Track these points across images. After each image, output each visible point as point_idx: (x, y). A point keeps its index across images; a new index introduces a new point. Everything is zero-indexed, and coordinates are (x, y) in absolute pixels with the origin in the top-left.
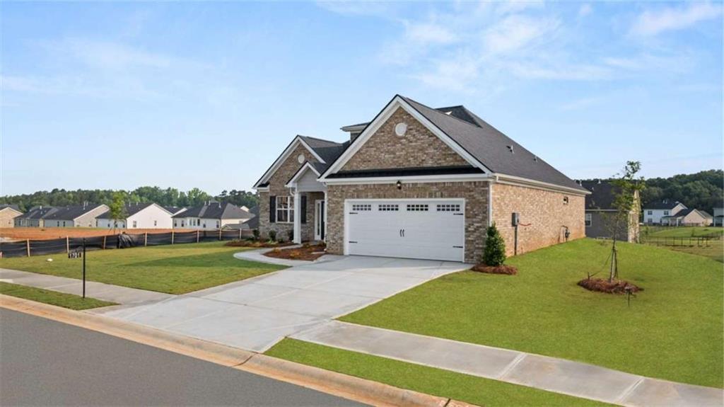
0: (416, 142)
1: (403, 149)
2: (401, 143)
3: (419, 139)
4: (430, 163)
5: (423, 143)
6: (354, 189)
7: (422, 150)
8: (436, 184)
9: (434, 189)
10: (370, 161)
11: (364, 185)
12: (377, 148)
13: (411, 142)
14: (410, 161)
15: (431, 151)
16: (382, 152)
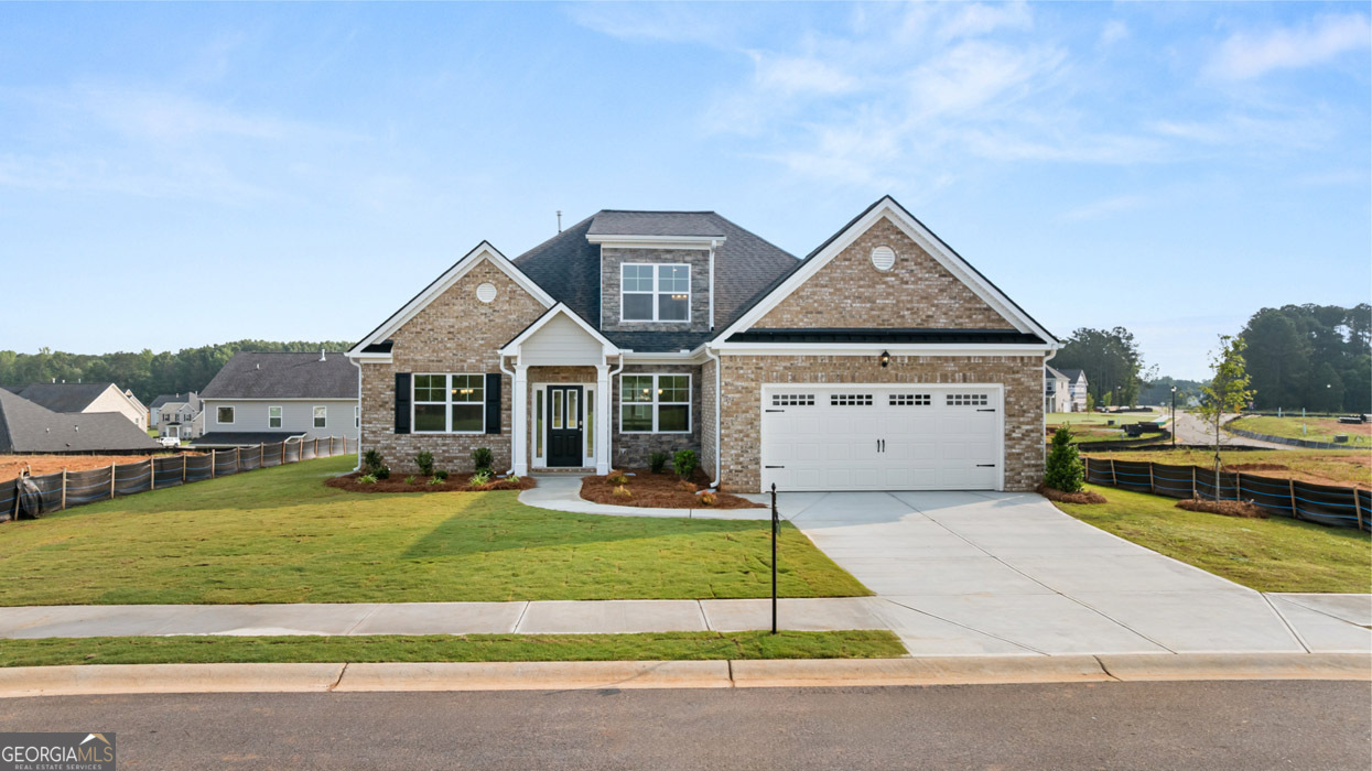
0: (915, 283)
1: (889, 294)
2: (885, 283)
3: (921, 279)
4: (941, 323)
5: (929, 286)
6: (784, 364)
7: (926, 298)
8: (954, 359)
9: (951, 367)
10: (820, 313)
11: (808, 357)
12: (837, 290)
13: (907, 283)
14: (903, 317)
15: (944, 300)
16: (846, 298)
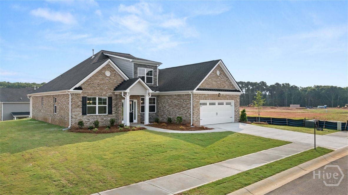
0: (223, 79)
1: (219, 81)
2: (219, 78)
3: (224, 78)
4: (226, 87)
6: (204, 96)
7: (224, 82)
8: (228, 95)
9: (228, 97)
10: (209, 84)
11: (207, 94)
12: (212, 79)
13: (222, 79)
14: (221, 86)
15: (227, 83)
16: (213, 81)
